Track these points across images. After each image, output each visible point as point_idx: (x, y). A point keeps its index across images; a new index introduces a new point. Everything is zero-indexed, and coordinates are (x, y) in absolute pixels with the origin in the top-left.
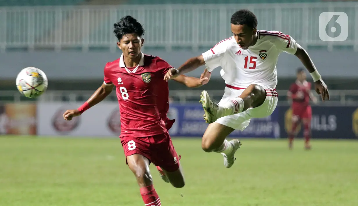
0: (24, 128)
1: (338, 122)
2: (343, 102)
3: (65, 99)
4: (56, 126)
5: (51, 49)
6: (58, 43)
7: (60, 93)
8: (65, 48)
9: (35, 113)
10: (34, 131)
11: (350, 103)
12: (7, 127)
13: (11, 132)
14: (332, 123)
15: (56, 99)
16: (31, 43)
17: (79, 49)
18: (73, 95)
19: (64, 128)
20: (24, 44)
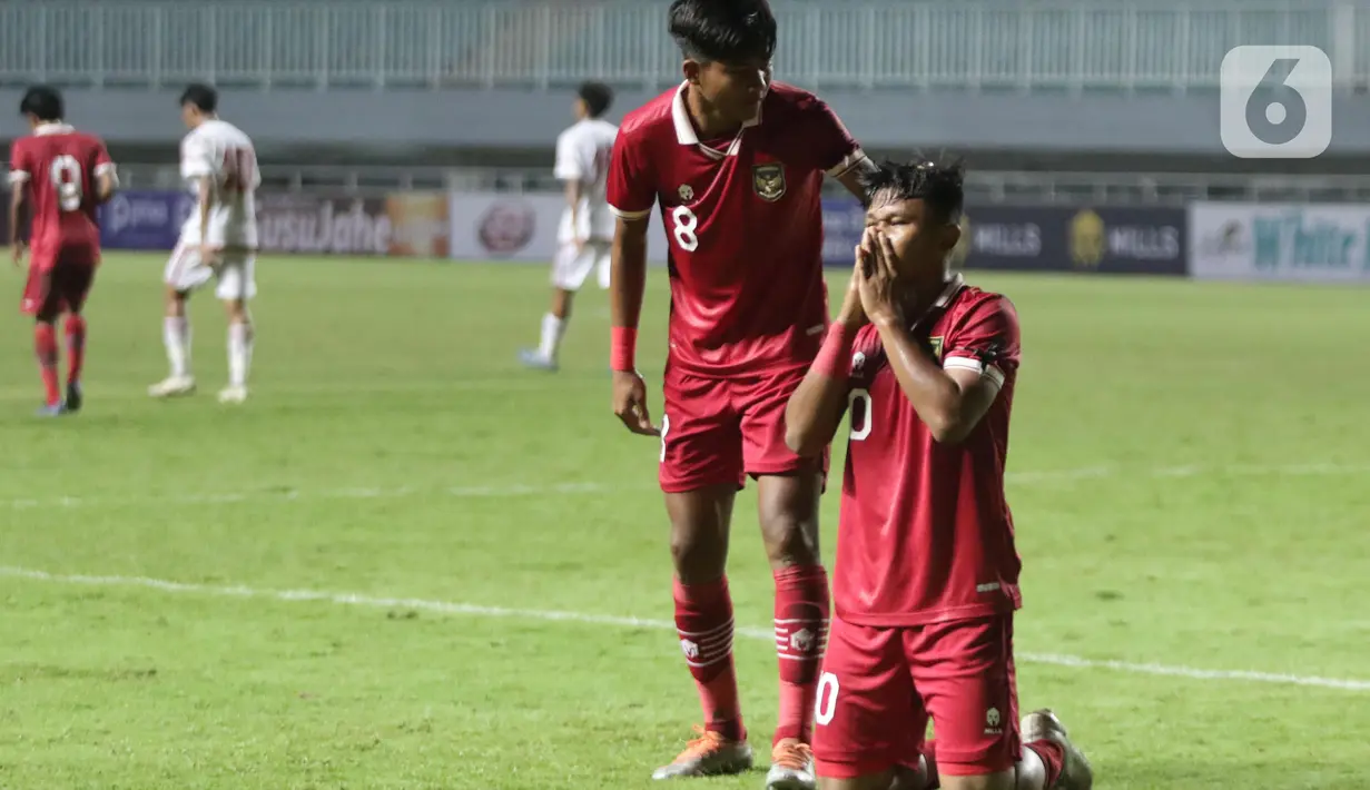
0: (422, 243)
1: (1044, 237)
2: (1052, 198)
3: (500, 185)
4: (485, 239)
5: (475, 86)
6: (489, 74)
7: (491, 173)
8: (501, 85)
9: (443, 214)
10: (441, 249)
11: (1065, 199)
12: (390, 240)
13: (396, 251)
14: (1031, 240)
15: (484, 186)
16: (435, 74)
17: (529, 86)
18: (516, 178)
19: (500, 244)
20: (419, 75)
